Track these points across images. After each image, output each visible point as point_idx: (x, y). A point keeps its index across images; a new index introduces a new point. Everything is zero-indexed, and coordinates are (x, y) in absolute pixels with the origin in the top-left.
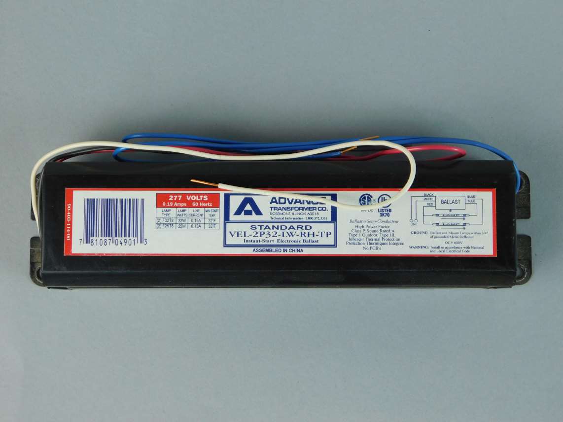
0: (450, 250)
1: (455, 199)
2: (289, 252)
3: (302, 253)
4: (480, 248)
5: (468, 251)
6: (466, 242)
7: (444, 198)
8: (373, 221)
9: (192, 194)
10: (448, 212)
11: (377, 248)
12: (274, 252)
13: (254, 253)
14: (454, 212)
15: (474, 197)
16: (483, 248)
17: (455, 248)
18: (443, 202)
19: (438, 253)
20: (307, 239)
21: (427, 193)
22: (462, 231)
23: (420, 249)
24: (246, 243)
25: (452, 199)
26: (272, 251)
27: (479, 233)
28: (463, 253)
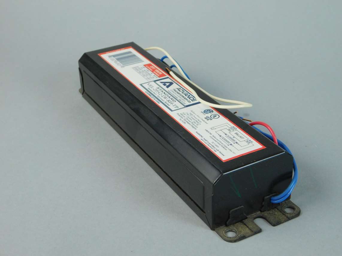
0: (210, 145)
1: (243, 136)
2: (155, 101)
3: (158, 104)
4: (223, 154)
5: (216, 151)
6: (221, 149)
7: (238, 133)
8: (199, 117)
9: (158, 70)
10: (232, 137)
11: (185, 123)
12: (153, 99)
13: (145, 93)
14: (234, 139)
15: (252, 142)
16: (224, 155)
17: (213, 146)
18: (236, 134)
19: (203, 142)
20: (167, 102)
21: (235, 127)
22: (226, 145)
23: (199, 135)
24: (148, 89)
25: (241, 135)
26: (150, 96)
27: (231, 151)
28: (213, 150)
